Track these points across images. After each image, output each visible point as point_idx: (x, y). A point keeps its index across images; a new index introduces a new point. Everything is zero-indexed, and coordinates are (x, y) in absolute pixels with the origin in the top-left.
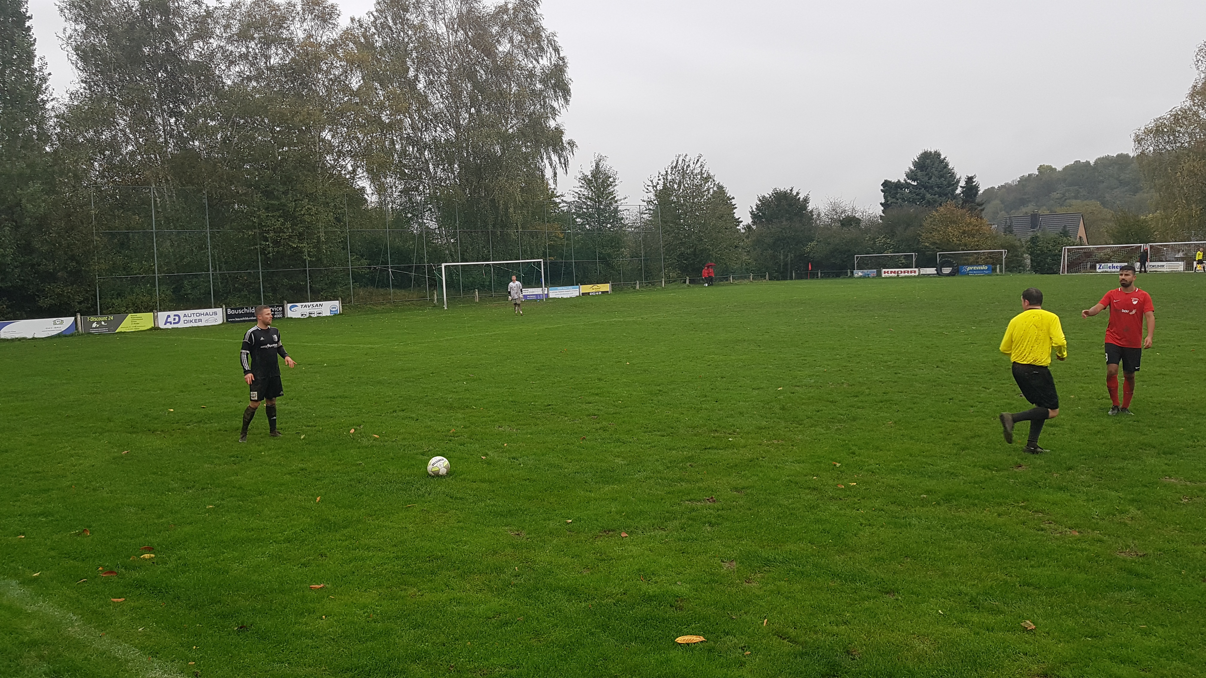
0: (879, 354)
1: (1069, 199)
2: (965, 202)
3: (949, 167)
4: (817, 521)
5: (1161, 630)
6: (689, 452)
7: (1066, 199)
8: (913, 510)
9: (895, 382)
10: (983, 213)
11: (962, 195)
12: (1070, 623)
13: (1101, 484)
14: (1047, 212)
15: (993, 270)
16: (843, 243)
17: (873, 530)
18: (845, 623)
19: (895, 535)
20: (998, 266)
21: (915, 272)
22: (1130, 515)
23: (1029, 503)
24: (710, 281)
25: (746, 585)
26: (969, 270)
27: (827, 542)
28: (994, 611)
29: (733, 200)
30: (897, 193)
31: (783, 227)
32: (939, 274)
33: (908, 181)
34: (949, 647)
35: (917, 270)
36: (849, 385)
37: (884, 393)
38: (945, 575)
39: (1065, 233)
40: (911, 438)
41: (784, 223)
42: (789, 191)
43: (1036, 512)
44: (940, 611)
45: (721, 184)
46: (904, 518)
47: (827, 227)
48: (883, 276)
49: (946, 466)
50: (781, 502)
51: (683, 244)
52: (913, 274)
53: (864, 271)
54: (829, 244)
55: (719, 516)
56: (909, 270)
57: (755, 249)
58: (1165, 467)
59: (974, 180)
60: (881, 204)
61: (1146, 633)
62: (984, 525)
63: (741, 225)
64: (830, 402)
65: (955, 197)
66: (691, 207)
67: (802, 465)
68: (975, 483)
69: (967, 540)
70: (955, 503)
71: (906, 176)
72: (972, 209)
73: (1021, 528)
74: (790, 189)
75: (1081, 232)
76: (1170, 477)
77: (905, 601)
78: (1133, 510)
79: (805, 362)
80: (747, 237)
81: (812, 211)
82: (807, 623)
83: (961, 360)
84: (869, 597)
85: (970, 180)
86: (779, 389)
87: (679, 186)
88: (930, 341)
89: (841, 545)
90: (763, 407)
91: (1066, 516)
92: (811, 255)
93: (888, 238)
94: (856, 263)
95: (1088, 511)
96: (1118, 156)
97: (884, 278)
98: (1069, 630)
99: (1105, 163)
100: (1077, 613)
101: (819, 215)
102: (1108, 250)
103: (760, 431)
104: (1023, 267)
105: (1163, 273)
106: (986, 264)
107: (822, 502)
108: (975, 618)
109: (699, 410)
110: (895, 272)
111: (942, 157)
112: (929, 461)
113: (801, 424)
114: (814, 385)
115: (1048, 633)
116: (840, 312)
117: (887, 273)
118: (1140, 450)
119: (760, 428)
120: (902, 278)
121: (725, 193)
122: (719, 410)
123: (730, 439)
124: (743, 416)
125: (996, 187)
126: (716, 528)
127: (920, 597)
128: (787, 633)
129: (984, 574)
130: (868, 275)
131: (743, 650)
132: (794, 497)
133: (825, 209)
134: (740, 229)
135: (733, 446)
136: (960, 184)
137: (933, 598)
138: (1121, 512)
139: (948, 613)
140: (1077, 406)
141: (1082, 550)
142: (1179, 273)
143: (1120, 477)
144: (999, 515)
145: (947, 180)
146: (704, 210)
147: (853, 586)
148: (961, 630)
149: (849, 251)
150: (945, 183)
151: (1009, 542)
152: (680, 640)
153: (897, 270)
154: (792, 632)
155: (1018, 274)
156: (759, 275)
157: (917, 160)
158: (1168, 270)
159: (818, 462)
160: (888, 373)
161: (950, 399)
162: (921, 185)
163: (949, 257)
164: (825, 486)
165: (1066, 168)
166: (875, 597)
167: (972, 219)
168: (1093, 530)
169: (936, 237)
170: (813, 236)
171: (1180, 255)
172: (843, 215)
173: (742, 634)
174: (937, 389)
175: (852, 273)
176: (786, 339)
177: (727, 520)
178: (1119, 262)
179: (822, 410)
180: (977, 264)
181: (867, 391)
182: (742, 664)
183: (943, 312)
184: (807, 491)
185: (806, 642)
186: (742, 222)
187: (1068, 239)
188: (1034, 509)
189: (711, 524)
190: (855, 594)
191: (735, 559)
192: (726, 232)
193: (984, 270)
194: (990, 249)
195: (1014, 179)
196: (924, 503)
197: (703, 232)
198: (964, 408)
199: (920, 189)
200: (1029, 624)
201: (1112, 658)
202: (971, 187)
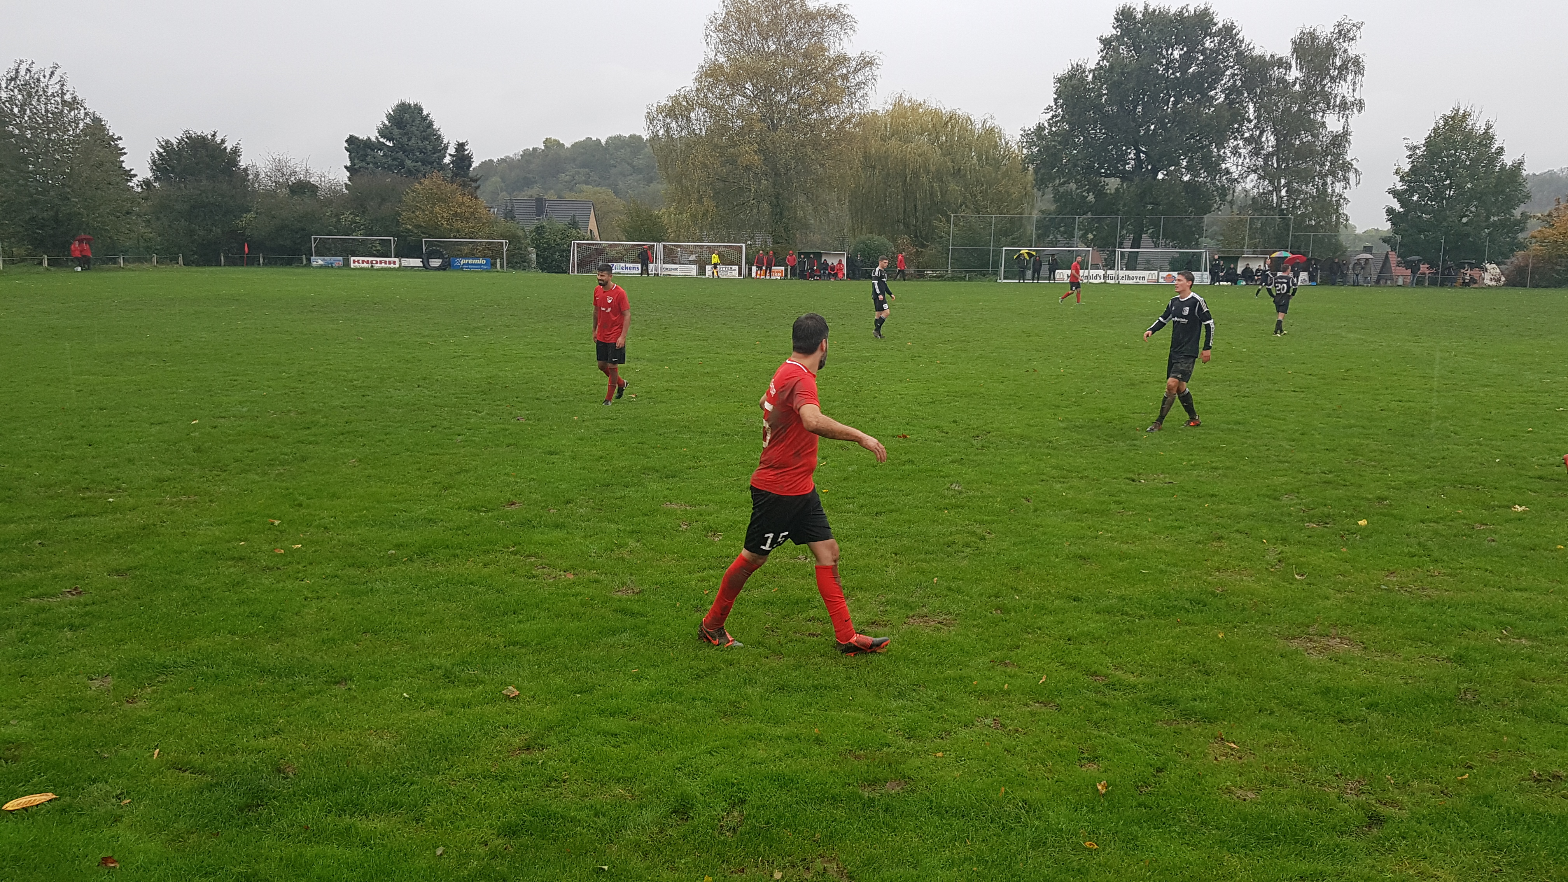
0: (342, 370)
1: (579, 183)
2: (455, 175)
3: (434, 127)
4: (242, 602)
5: (652, 672)
6: (39, 524)
7: (576, 184)
8: (376, 571)
9: (362, 407)
10: (478, 192)
11: (451, 165)
12: (559, 681)
13: (601, 516)
14: (555, 198)
15: (492, 265)
16: (294, 217)
17: (322, 604)
18: (277, 733)
19: (351, 606)
20: (498, 260)
21: (394, 262)
22: (629, 549)
23: (520, 547)
24: (86, 263)
25: (127, 706)
26: (464, 264)
27: (255, 629)
28: (473, 682)
29: (119, 142)
30: (367, 155)
31: (203, 189)
32: (426, 267)
33: (381, 140)
34: (415, 736)
35: (397, 260)
36: (298, 413)
37: (347, 423)
38: (414, 648)
39: (574, 224)
40: (381, 479)
41: (204, 182)
42: (209, 137)
43: (528, 556)
44: (405, 694)
45: (98, 114)
46: (364, 584)
47: (270, 194)
48: (352, 267)
49: (422, 511)
50: (190, 583)
51: (35, 202)
52: (392, 265)
53: (326, 258)
54: (274, 217)
55: (87, 614)
56: (387, 259)
57: (158, 219)
58: (666, 492)
59: (466, 148)
60: (346, 167)
61: (638, 678)
62: (466, 579)
63: (135, 180)
64: (270, 437)
65: (442, 167)
66: (47, 146)
67: (224, 528)
68: (458, 528)
69: (444, 600)
70: (432, 556)
71: (379, 132)
72: (464, 185)
73: (510, 578)
74: (213, 133)
75: (592, 225)
76: (671, 503)
77: (360, 690)
78: (632, 543)
79: (236, 383)
80: (146, 199)
81: (246, 170)
82: (220, 743)
83: (449, 377)
84: (311, 693)
85: (461, 147)
86: (194, 422)
87: (23, 111)
88: (410, 353)
89: (276, 630)
90: (167, 450)
91: (561, 557)
92: (248, 232)
93: (358, 216)
94: (313, 246)
95: (585, 549)
96: (631, 136)
97: (353, 269)
98: (557, 689)
99: (617, 142)
100: (567, 668)
101: (257, 175)
102: (621, 248)
103: (160, 485)
104: (528, 263)
105: (676, 278)
106: (484, 257)
107: (251, 575)
108: (449, 696)
109: (57, 460)
110: (367, 262)
111: (425, 113)
112: (402, 506)
113: (225, 471)
114: (247, 414)
115: (533, 697)
116: (290, 314)
117: (356, 262)
118: (642, 476)
119: (161, 480)
120: (378, 270)
121: (105, 129)
122: (93, 457)
123: (111, 500)
124: (134, 464)
125: (495, 160)
126: (81, 633)
127: (380, 681)
128: (190, 762)
129: (463, 639)
130: (331, 263)
131: (119, 799)
132: (209, 574)
133: (266, 168)
134: (133, 187)
135: (115, 509)
136: (448, 151)
137: (397, 679)
138: (619, 546)
139: (416, 694)
140: (580, 429)
141: (576, 595)
142: (692, 278)
143: (621, 507)
144: (485, 565)
145: (431, 144)
146: (70, 152)
147: (290, 682)
148: (431, 713)
149: (303, 230)
150: (429, 148)
151: (494, 597)
152: (10, 806)
153: (370, 259)
154: (197, 759)
155: (523, 272)
156: (168, 256)
157: (392, 113)
158: (681, 274)
159: (247, 521)
160: (354, 396)
161: (433, 427)
162: (400, 147)
163: (439, 246)
164: (256, 553)
165: (575, 145)
166: (319, 692)
167: (465, 198)
168: (590, 570)
169: (421, 218)
170: (250, 205)
171: (693, 257)
172: (293, 179)
173: (119, 777)
174: (416, 415)
175: (309, 260)
176: (206, 351)
177: (100, 618)
178: (632, 263)
179: (257, 450)
180: (473, 256)
181: (323, 421)
182: (117, 819)
183: (429, 316)
184: (229, 563)
185: (218, 769)
186: (135, 175)
187: (577, 232)
188: (526, 553)
189: (72, 627)
190: (292, 691)
191: (111, 673)
192: (109, 189)
193: (481, 264)
194: (488, 238)
195: (517, 152)
196: (392, 561)
197: (69, 187)
198: (450, 438)
199: (397, 152)
200: (512, 691)
201: (601, 712)
202: (462, 158)
